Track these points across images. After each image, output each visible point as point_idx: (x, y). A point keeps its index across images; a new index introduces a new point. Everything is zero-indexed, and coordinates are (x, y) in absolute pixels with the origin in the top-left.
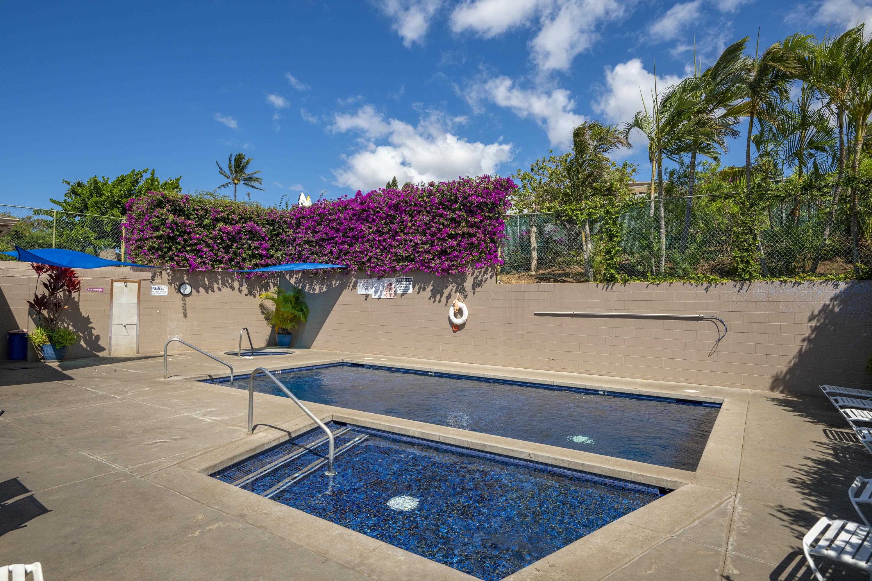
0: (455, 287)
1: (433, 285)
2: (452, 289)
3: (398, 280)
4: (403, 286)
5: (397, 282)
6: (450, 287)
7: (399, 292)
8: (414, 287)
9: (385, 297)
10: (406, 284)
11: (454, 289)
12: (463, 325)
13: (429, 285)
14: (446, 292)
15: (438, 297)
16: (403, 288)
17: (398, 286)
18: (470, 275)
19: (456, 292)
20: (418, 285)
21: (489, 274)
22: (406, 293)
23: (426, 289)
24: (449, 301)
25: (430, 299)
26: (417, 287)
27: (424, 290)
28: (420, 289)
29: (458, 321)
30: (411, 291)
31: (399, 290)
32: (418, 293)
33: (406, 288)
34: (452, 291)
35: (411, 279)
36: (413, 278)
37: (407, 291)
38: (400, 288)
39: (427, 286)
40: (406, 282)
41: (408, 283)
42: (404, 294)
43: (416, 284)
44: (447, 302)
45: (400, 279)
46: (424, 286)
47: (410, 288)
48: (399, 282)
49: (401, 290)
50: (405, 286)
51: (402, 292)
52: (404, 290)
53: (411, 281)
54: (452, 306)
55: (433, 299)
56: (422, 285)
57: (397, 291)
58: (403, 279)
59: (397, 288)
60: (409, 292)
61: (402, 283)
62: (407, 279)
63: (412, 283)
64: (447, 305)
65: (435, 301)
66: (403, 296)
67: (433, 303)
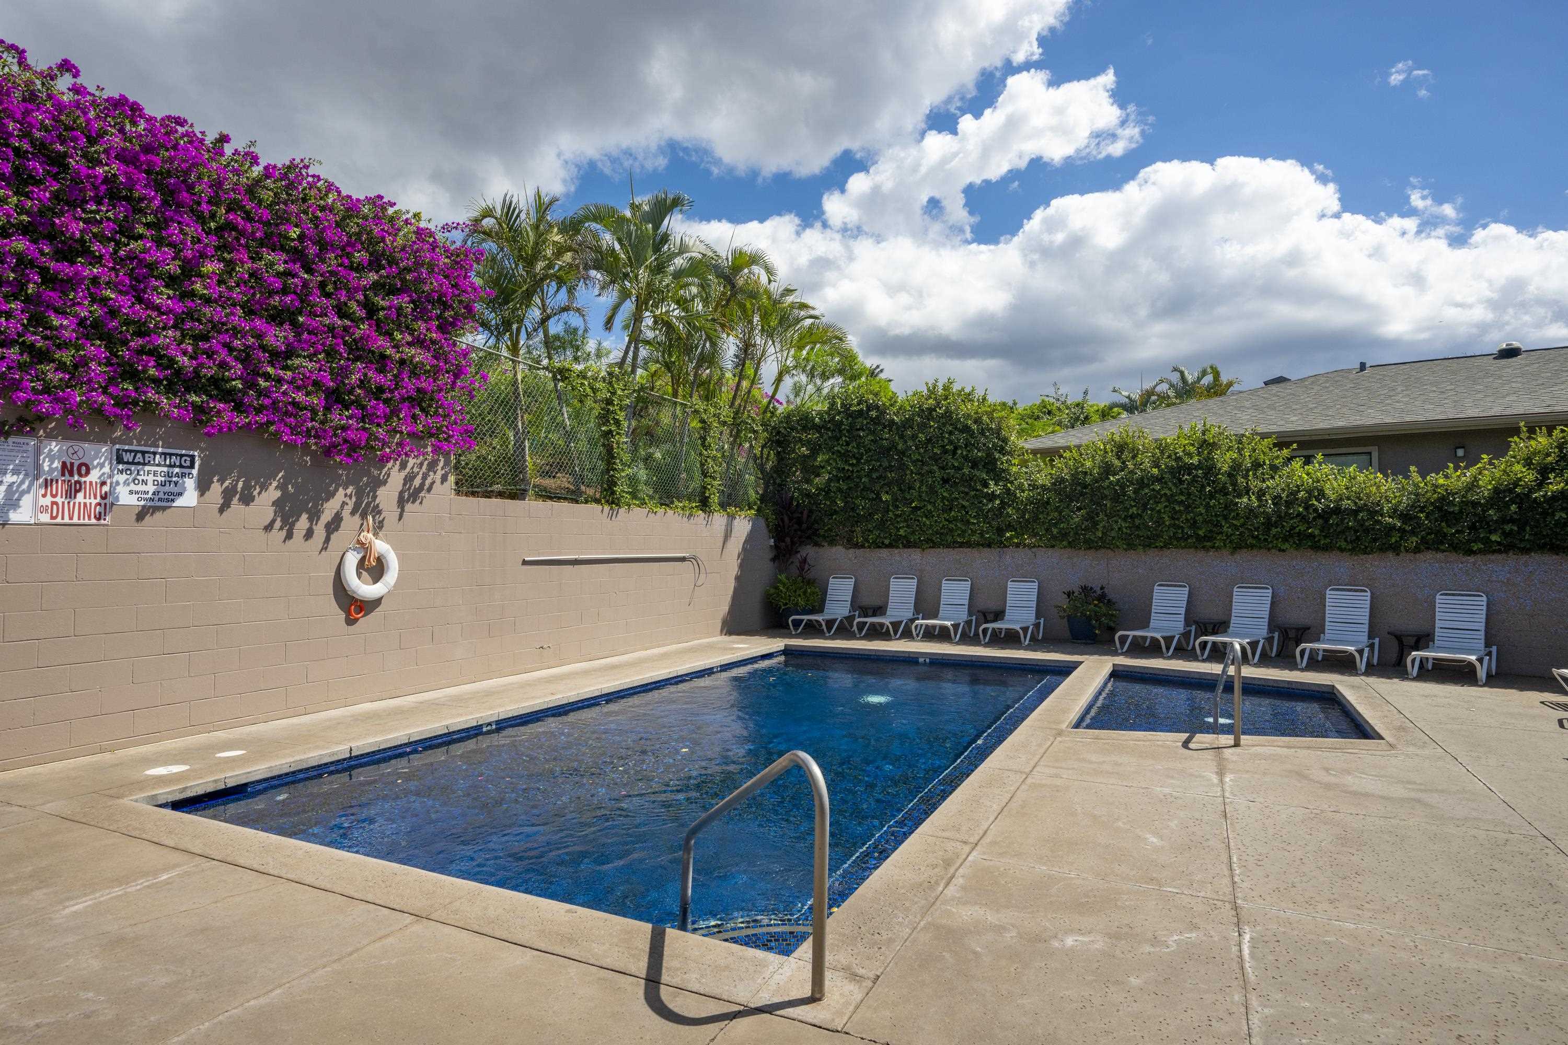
0: (354, 498)
1: (282, 487)
2: (344, 504)
3: (128, 457)
4: (151, 478)
5: (120, 460)
7: (126, 497)
8: (203, 487)
9: (45, 518)
10: (169, 475)
11: (351, 503)
12: (377, 602)
13: (264, 487)
14: (330, 509)
15: (303, 523)
16: (151, 488)
17: (122, 478)
19: (355, 513)
20: (221, 481)
22: (164, 509)
23: (252, 499)
24: (334, 537)
25: (269, 528)
26: (216, 489)
27: (247, 499)
28: (228, 495)
29: (366, 589)
30: (190, 497)
31: (131, 492)
32: (221, 510)
33: (167, 489)
34: (346, 507)
35: (193, 457)
36: (199, 456)
37: (173, 500)
38: (133, 487)
39: (258, 489)
40: (165, 465)
41: (177, 470)
42: (156, 509)
43: (215, 479)
44: (327, 540)
45: (136, 452)
46: (247, 486)
47: (185, 489)
48: (128, 463)
49: (137, 493)
50: (160, 479)
51: (142, 503)
52: (154, 494)
53: (192, 466)
54: (354, 550)
55: (281, 529)
56: (240, 484)
57: (117, 498)
58: (155, 454)
59: (118, 483)
60: (179, 502)
61: (147, 468)
62: (171, 455)
63: (195, 472)
64: (326, 548)
65: (289, 536)
66: (147, 518)
67: (284, 541)
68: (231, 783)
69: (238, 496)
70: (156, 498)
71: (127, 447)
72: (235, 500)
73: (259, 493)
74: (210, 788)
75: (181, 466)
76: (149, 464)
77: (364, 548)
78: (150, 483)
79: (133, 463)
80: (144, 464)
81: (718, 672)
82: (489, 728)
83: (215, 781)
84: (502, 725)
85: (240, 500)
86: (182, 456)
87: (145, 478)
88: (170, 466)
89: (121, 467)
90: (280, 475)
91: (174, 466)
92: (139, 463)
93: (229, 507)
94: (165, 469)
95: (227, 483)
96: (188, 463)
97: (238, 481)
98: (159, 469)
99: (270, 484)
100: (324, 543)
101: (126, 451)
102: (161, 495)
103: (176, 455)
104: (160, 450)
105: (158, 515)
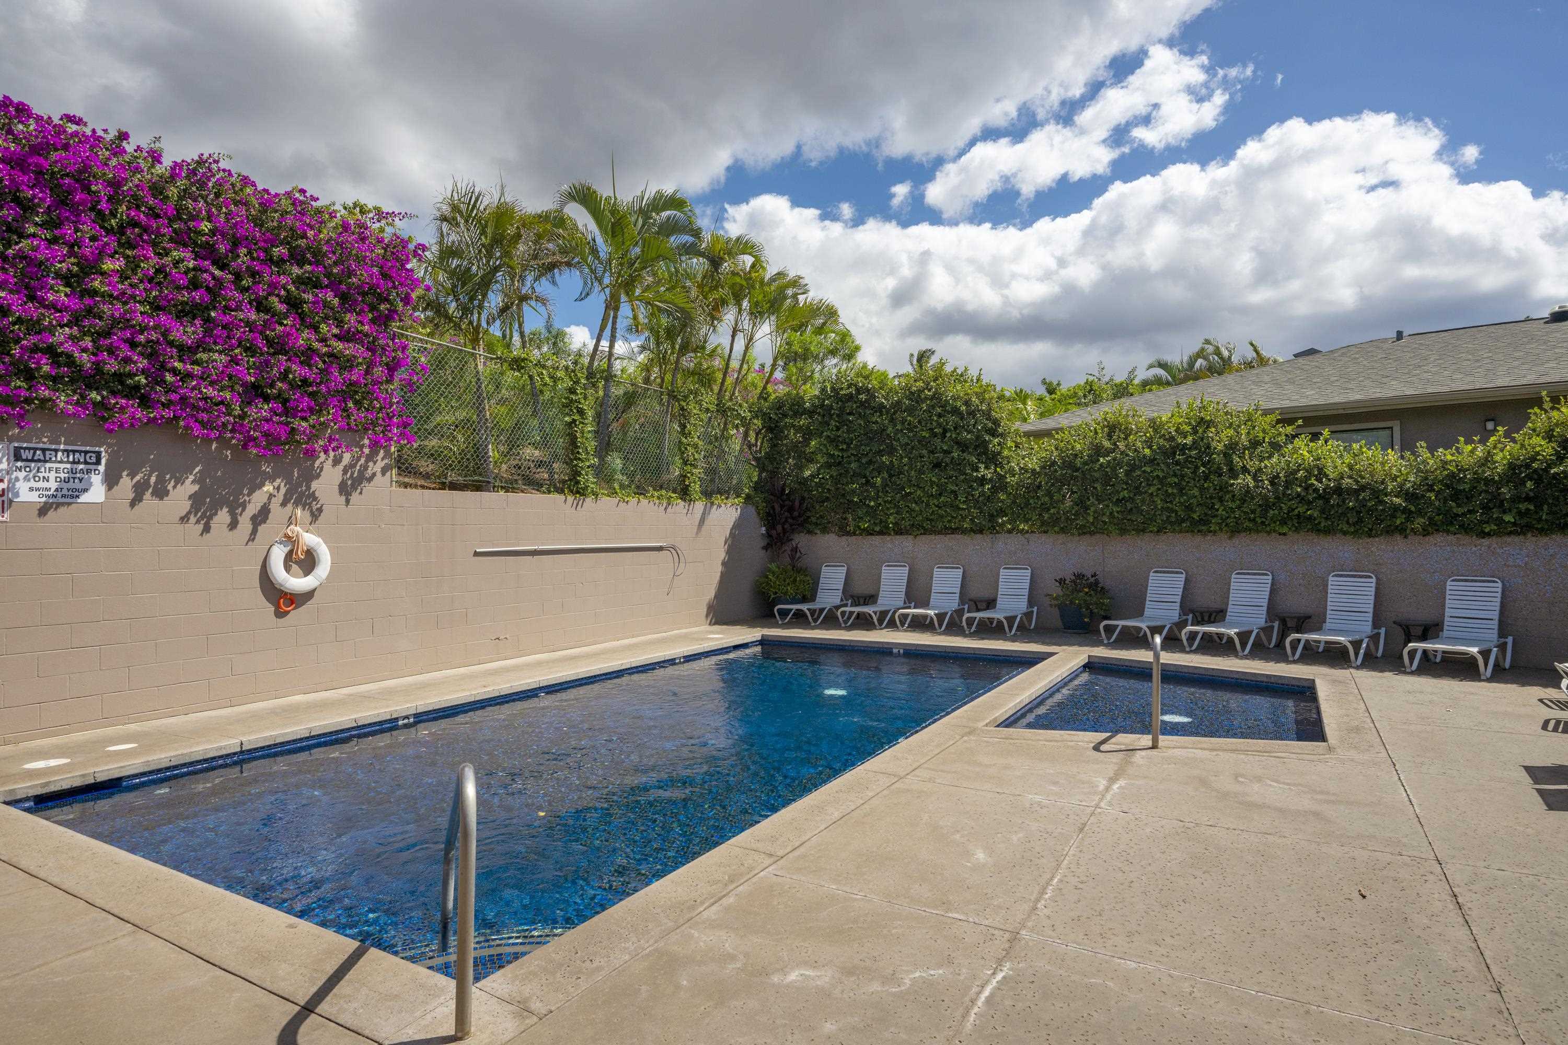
0: (283, 490)
1: (199, 481)
2: (271, 496)
3: (26, 454)
4: (52, 475)
5: (18, 457)
6: (268, 488)
7: (27, 494)
8: (111, 481)
10: (72, 471)
11: (280, 496)
12: (309, 595)
13: (179, 481)
14: (254, 502)
15: (223, 516)
16: (53, 485)
17: (22, 475)
18: (330, 461)
19: (284, 504)
20: (132, 475)
21: (380, 464)
22: (69, 504)
23: (167, 493)
24: (261, 528)
25: (184, 520)
26: (126, 483)
27: (160, 493)
28: (139, 490)
29: (297, 583)
30: (96, 492)
31: (31, 489)
32: (133, 504)
33: (71, 485)
34: (273, 500)
35: (98, 454)
36: (106, 452)
37: (78, 497)
38: (33, 484)
39: (172, 483)
40: (68, 462)
41: (81, 466)
42: (59, 505)
43: (125, 473)
44: (254, 532)
45: (35, 449)
46: (161, 480)
47: (91, 484)
48: (27, 460)
49: (38, 489)
50: (62, 475)
51: (44, 499)
52: (57, 490)
53: (98, 462)
54: (281, 543)
55: (198, 522)
56: (153, 479)
57: (17, 495)
58: (56, 451)
59: (17, 479)
60: (84, 498)
61: (48, 465)
62: (74, 452)
63: (102, 468)
64: (253, 540)
65: (207, 529)
66: (51, 513)
67: (202, 534)
68: (101, 778)
69: (150, 490)
70: (59, 494)
71: (25, 445)
72: (148, 495)
73: (174, 487)
74: (77, 783)
75: (86, 463)
76: (50, 461)
77: (289, 540)
78: (52, 479)
79: (32, 460)
80: (45, 461)
81: (680, 663)
82: (406, 721)
83: (83, 776)
84: (421, 718)
85: (153, 494)
86: (86, 452)
87: (46, 475)
88: (74, 462)
89: (19, 464)
90: (197, 469)
91: (79, 462)
92: (39, 461)
93: (141, 500)
94: (69, 466)
95: (138, 478)
96: (94, 460)
97: (150, 476)
98: (62, 466)
99: (187, 478)
100: (251, 535)
101: (25, 449)
102: (65, 492)
103: (80, 452)
104: (62, 447)
105: (62, 510)
